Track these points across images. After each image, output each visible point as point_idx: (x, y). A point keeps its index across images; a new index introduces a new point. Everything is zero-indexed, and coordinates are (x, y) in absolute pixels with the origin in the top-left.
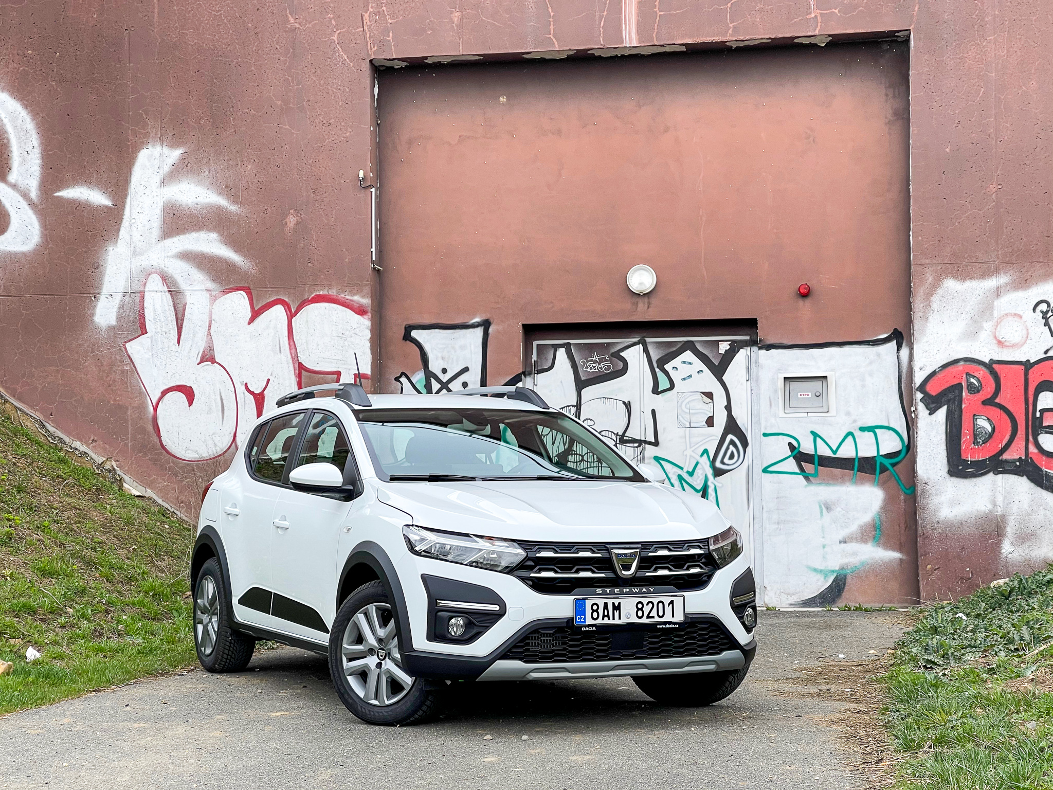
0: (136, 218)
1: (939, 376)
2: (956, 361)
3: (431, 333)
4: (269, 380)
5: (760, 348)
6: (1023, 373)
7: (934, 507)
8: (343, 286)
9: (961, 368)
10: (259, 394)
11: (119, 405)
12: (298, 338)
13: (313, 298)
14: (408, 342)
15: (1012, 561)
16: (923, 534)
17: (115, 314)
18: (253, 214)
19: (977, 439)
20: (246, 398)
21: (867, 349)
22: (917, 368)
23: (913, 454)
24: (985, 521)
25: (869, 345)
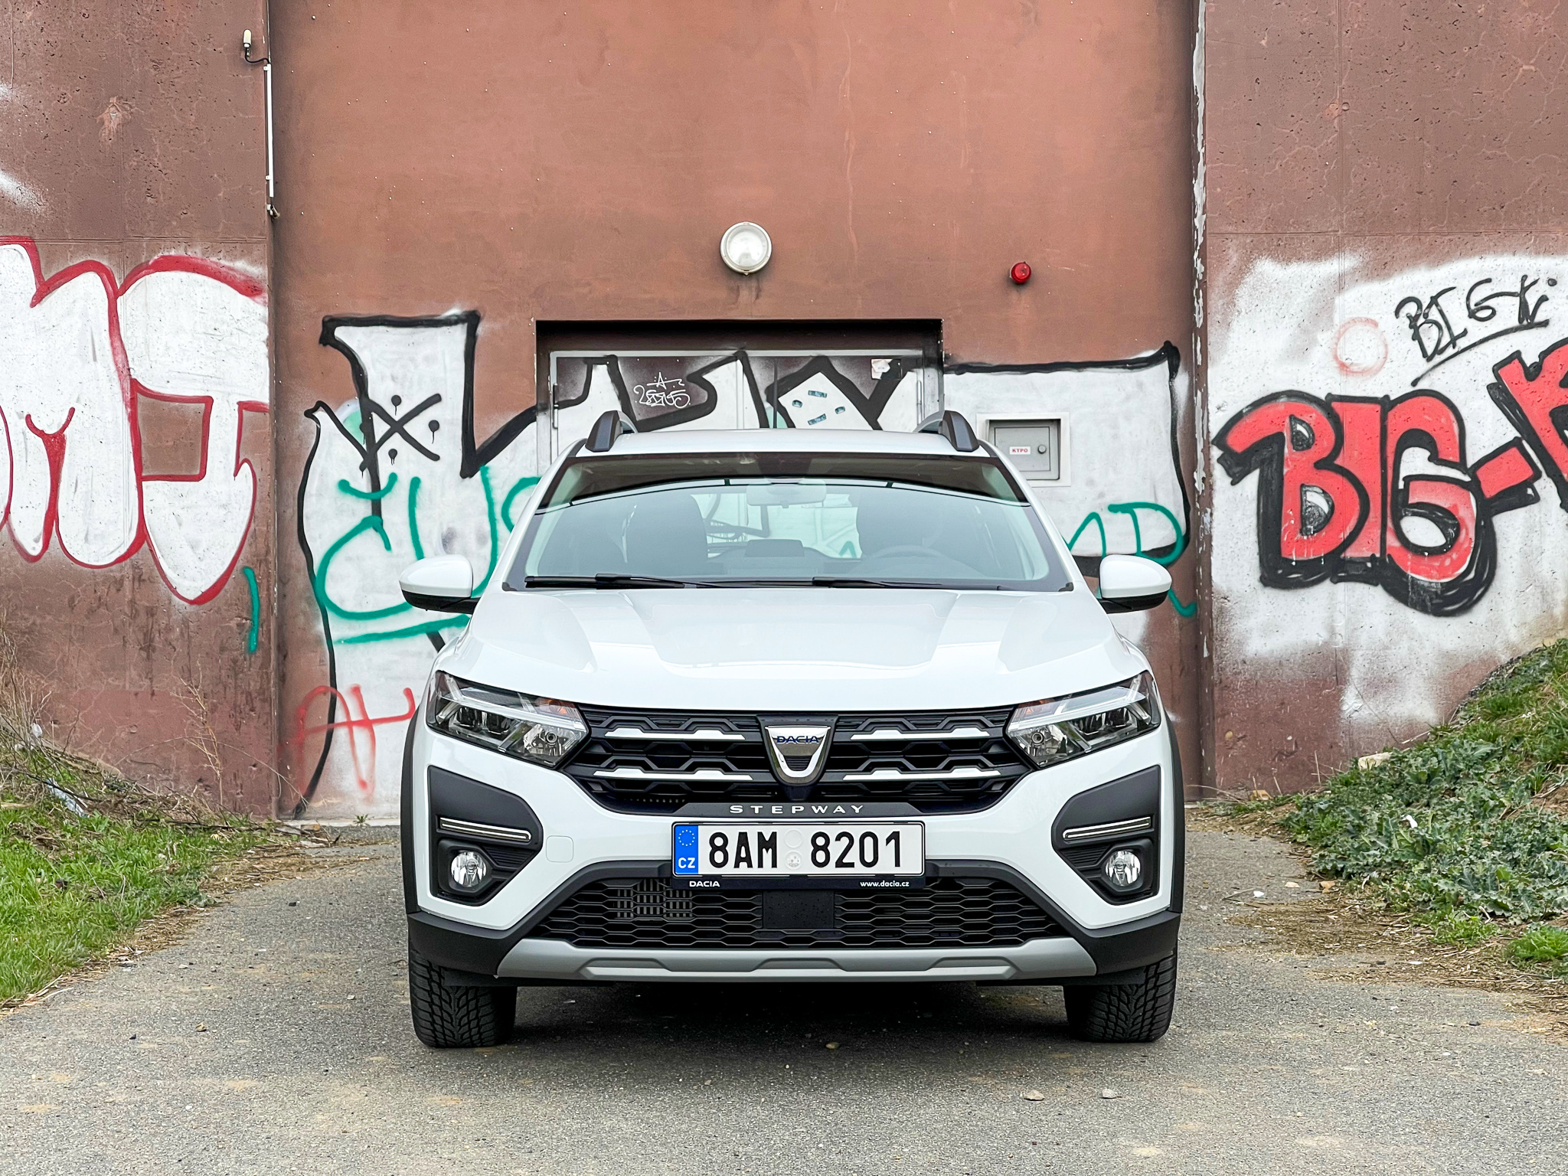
1: (1247, 420)
2: (1274, 397)
3: (372, 332)
4: (72, 411)
5: (944, 371)
6: (1378, 416)
7: (1237, 637)
8: (216, 241)
9: (1282, 408)
10: (54, 436)
12: (129, 334)
13: (156, 262)
14: (328, 346)
15: (1359, 724)
16: (1221, 682)
18: (37, 101)
19: (1306, 525)
20: (28, 442)
21: (1122, 375)
22: (1212, 407)
23: (1196, 550)
24: (1318, 659)
25: (1125, 368)
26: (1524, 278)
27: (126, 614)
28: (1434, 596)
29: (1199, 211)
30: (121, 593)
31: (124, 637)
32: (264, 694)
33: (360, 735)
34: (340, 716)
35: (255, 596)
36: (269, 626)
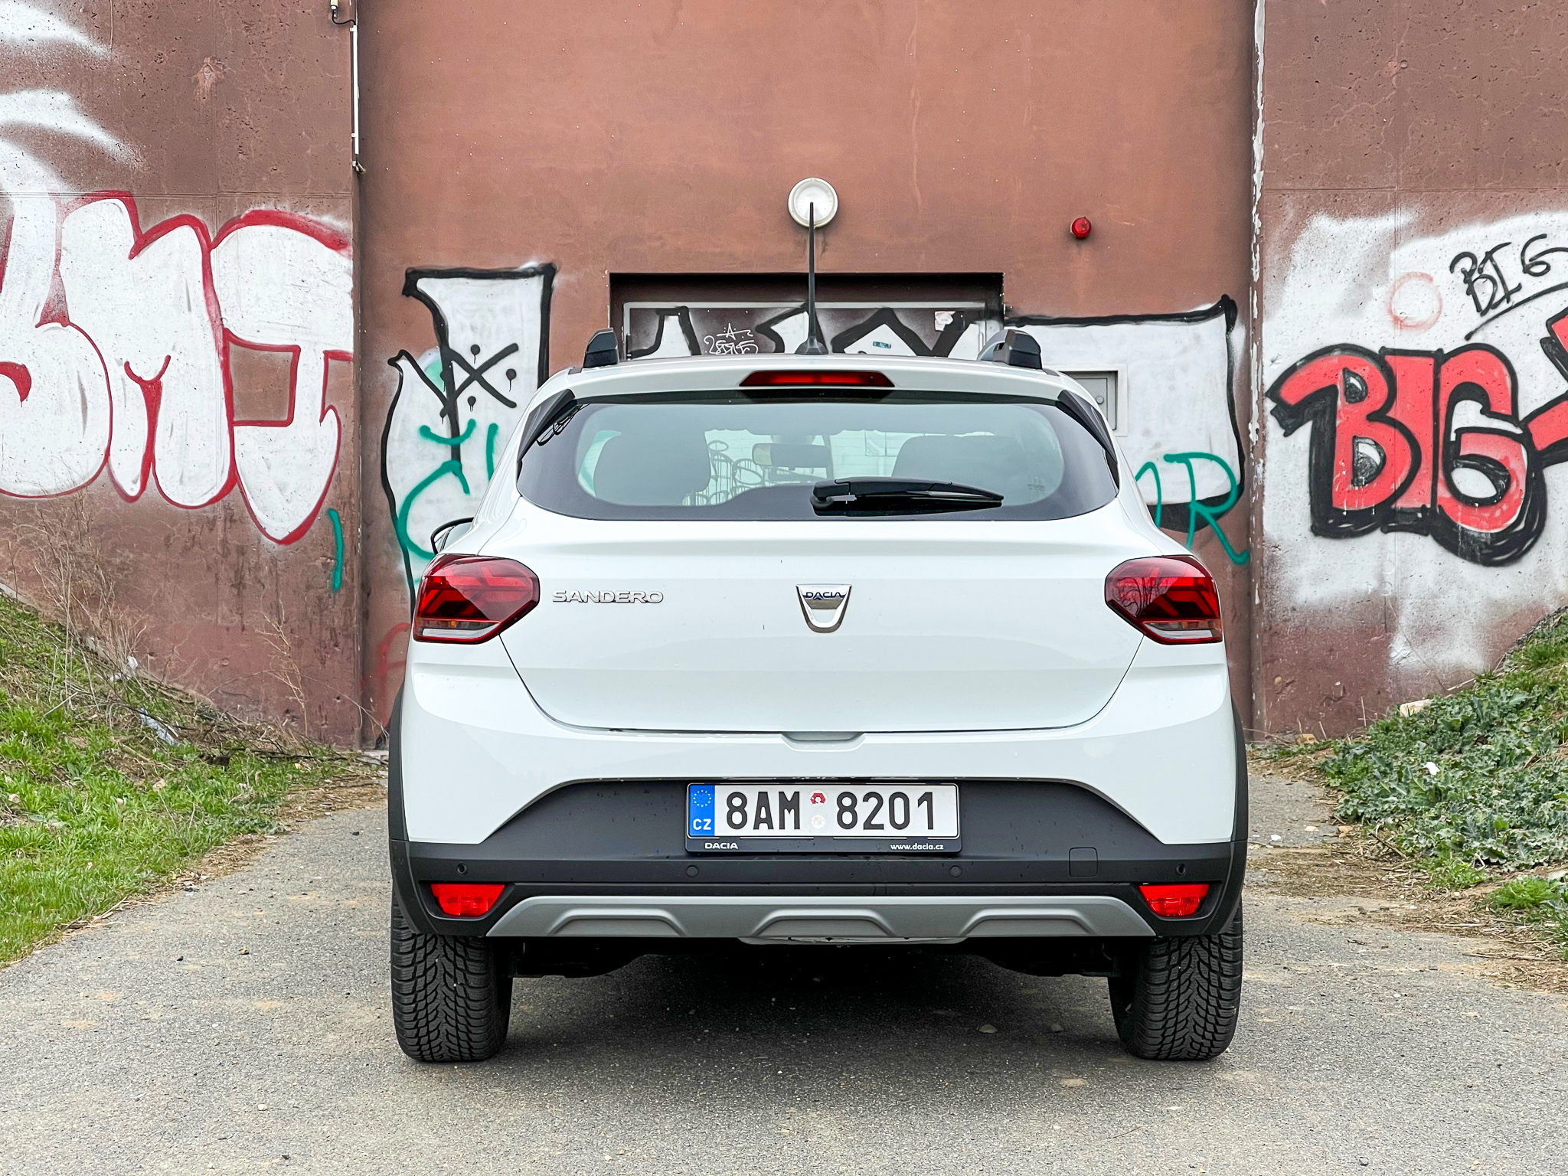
1: (1302, 373)
2: (1328, 350)
3: (452, 284)
4: (168, 358)
5: (1007, 323)
6: (1431, 369)
7: (1288, 585)
8: (304, 196)
9: (1335, 361)
10: (151, 382)
12: (222, 285)
13: (247, 216)
14: (411, 297)
15: (1407, 670)
16: (1271, 628)
18: (135, 62)
19: (1357, 476)
20: (127, 389)
21: (1179, 328)
22: (1266, 360)
23: (1249, 499)
24: (1367, 607)
25: (1182, 321)
27: (218, 553)
28: (1484, 547)
29: (1257, 167)
30: (214, 532)
31: (216, 574)
32: (347, 629)
35: (339, 537)
36: (351, 566)
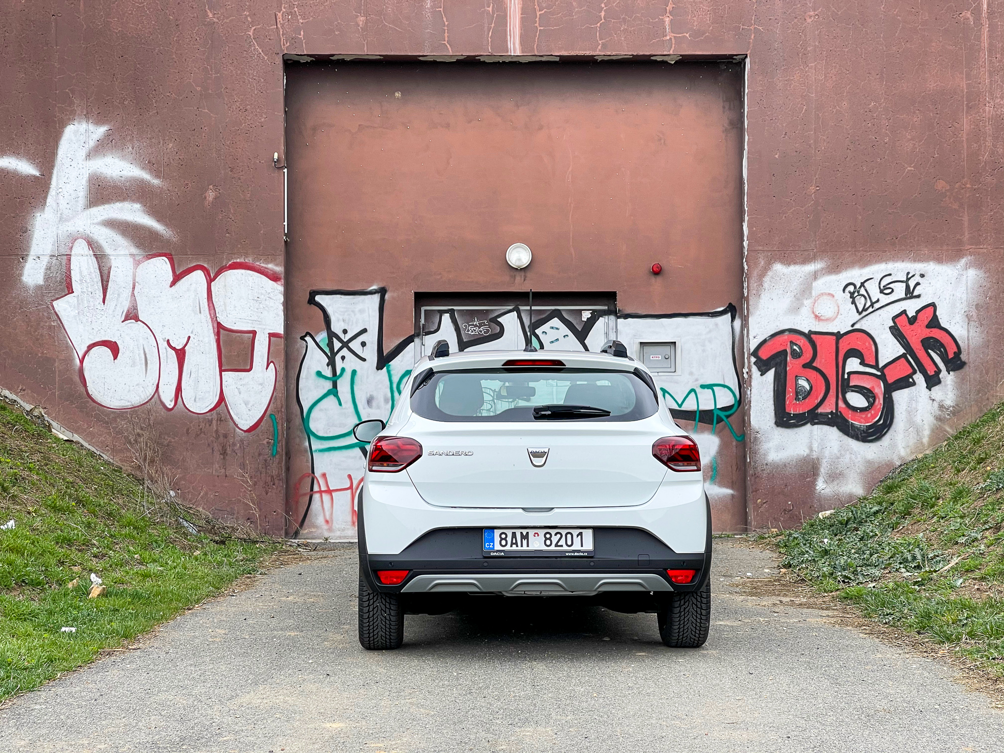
0: (63, 187)
1: (769, 343)
2: (782, 332)
3: (333, 298)
4: (189, 337)
5: (618, 317)
6: (834, 342)
7: (763, 452)
8: (259, 255)
9: (786, 337)
10: (180, 350)
11: (46, 357)
12: (217, 300)
13: (230, 265)
14: (312, 305)
15: (824, 496)
16: (755, 474)
17: (42, 274)
18: (174, 187)
19: (798, 396)
20: (168, 353)
21: (707, 320)
22: (751, 337)
23: (744, 408)
24: (804, 463)
25: (709, 316)
26: (908, 273)
27: (213, 437)
28: (862, 432)
29: (745, 238)
30: (211, 426)
31: (212, 448)
32: (279, 476)
33: (326, 497)
34: (316, 488)
35: (276, 428)
36: (282, 443)
